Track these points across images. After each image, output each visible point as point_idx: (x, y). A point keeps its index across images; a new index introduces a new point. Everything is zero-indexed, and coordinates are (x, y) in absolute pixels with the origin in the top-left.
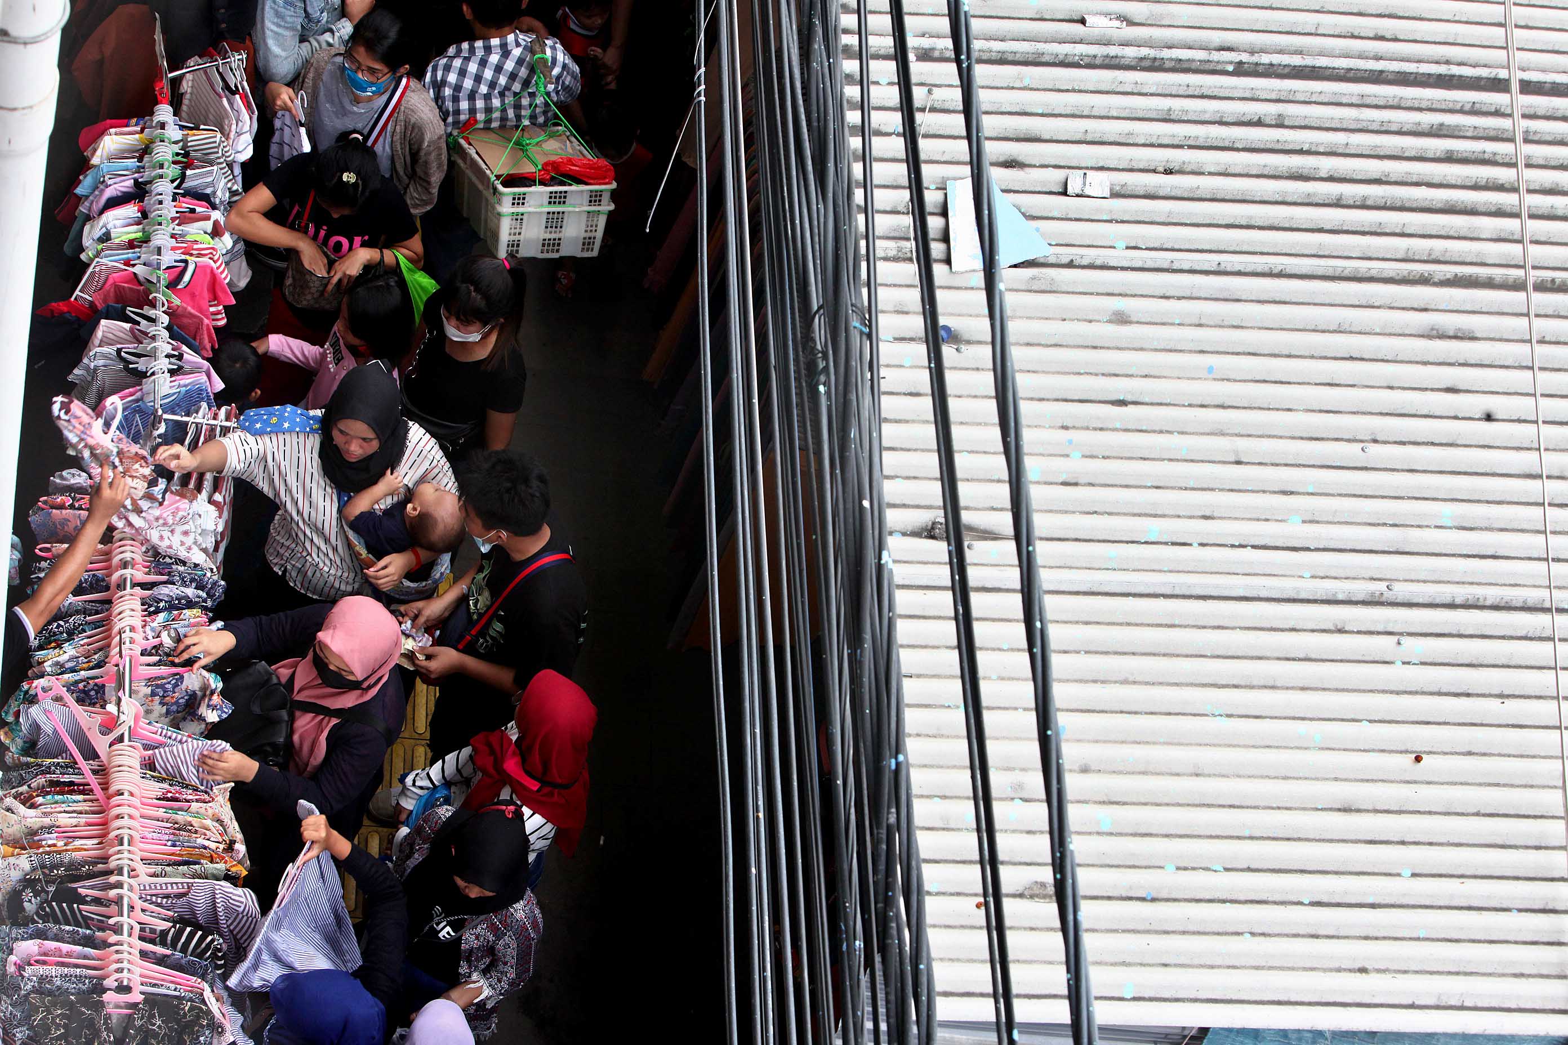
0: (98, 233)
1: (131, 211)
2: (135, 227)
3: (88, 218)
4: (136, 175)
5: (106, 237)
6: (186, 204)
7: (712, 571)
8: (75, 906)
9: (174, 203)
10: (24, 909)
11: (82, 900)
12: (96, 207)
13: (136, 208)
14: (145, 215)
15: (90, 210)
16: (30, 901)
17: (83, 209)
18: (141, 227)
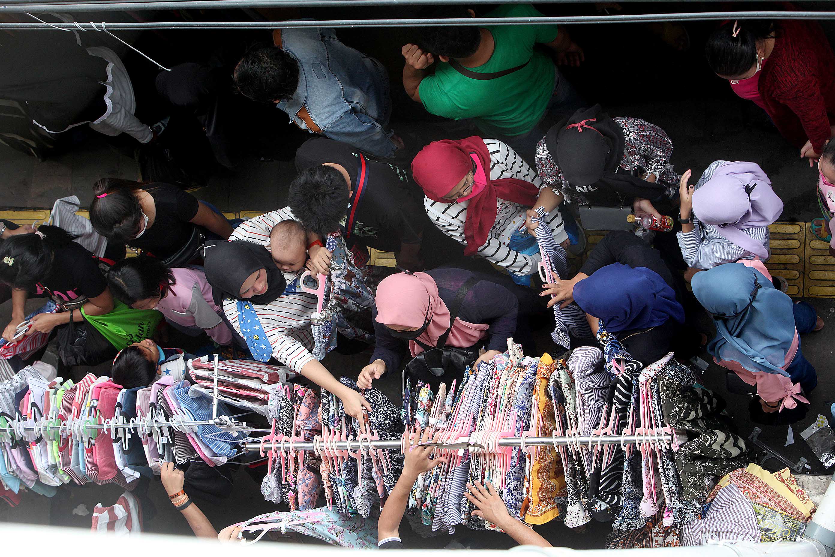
0: (50, 475)
1: (35, 451)
2: (49, 447)
3: (38, 482)
4: (7, 448)
5: (54, 468)
6: (28, 409)
7: (528, 21)
8: (602, 474)
9: (28, 419)
10: (605, 509)
11: (598, 469)
12: (32, 476)
13: (34, 447)
14: (39, 440)
15: (33, 481)
16: (600, 506)
17: (31, 485)
18: (49, 443)
